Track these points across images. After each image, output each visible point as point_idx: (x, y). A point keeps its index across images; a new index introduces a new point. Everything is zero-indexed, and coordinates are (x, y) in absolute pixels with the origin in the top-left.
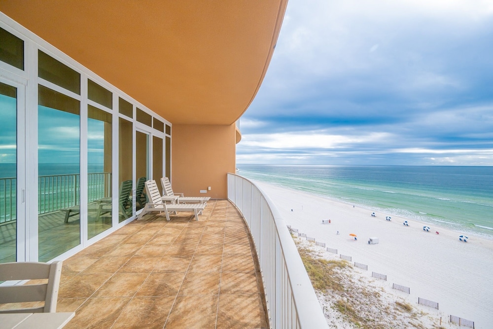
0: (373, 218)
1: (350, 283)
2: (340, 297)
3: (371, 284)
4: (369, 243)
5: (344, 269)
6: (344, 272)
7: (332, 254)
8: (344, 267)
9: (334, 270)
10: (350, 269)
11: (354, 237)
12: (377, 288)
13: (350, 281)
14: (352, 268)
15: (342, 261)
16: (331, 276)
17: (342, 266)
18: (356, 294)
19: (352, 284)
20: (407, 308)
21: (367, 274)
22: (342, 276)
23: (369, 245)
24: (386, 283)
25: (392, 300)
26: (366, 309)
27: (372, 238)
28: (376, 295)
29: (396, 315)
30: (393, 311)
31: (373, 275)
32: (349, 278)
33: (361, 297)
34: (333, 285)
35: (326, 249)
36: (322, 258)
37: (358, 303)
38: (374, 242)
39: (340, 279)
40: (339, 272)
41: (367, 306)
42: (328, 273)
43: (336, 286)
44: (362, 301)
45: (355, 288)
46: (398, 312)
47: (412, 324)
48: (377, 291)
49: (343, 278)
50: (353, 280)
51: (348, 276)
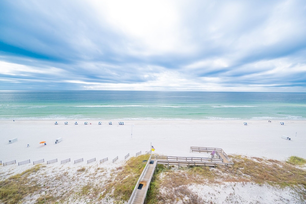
0: (56, 125)
1: (45, 178)
2: (39, 195)
3: (61, 170)
4: (56, 143)
5: (38, 171)
6: (39, 174)
7: (24, 165)
8: (38, 170)
9: (28, 178)
10: (44, 168)
11: (44, 144)
12: (66, 169)
13: (46, 177)
14: (45, 167)
15: (36, 166)
16: (27, 184)
17: (35, 170)
18: (52, 183)
19: (47, 178)
20: (83, 170)
21: (57, 165)
22: (38, 178)
23: (56, 144)
24: (70, 162)
25: (75, 171)
26: (60, 188)
27: (57, 139)
28: (66, 174)
29: (78, 178)
30: (77, 176)
31: (62, 162)
32: (44, 176)
33: (56, 182)
34: (30, 190)
35: (17, 164)
36: (14, 175)
37: (54, 188)
38: (59, 141)
39: (35, 182)
40: (34, 176)
41: (61, 185)
42: (23, 183)
43: (34, 189)
44: (57, 185)
45: (51, 179)
46: (79, 175)
47: (86, 177)
48: (65, 171)
49: (39, 178)
50: (47, 175)
51: (43, 175)
